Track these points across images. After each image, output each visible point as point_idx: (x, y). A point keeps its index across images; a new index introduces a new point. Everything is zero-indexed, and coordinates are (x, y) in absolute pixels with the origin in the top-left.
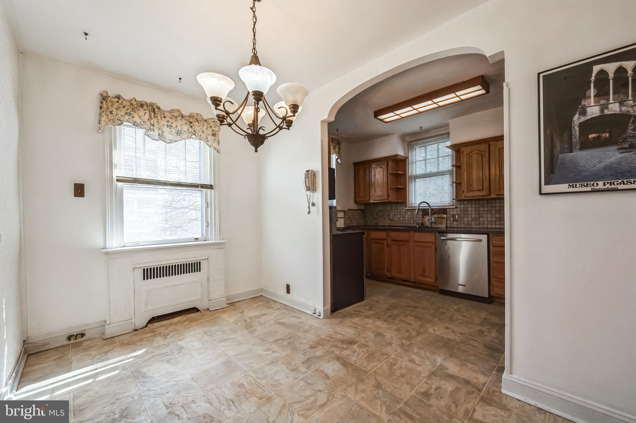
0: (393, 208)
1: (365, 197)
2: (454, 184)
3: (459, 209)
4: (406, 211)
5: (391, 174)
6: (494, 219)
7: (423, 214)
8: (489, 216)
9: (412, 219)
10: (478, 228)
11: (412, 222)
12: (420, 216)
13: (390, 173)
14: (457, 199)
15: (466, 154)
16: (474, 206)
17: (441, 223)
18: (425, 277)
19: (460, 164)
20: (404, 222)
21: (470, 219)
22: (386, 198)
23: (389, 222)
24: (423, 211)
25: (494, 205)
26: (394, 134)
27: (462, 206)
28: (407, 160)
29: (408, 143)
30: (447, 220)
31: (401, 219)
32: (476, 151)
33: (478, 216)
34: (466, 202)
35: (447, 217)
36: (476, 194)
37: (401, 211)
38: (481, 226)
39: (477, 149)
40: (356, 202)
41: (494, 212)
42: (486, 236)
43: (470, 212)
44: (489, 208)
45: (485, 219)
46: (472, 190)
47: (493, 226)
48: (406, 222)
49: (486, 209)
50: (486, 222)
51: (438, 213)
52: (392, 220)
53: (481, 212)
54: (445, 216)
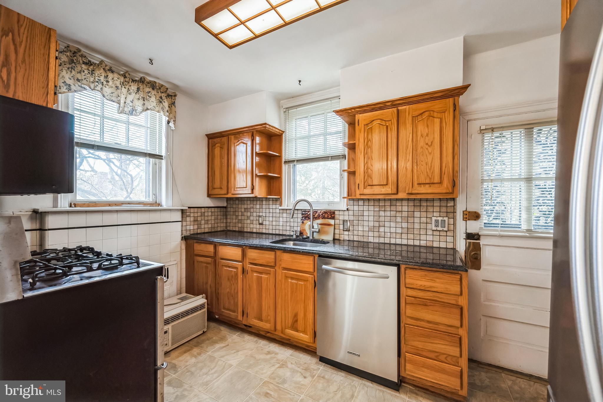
0: (264, 206)
1: (221, 188)
2: (346, 174)
3: (351, 213)
4: (281, 211)
5: (258, 154)
6: (399, 231)
7: (302, 217)
8: (393, 224)
9: (288, 224)
10: (378, 243)
11: (288, 228)
12: (299, 220)
13: (256, 152)
14: (350, 198)
15: (363, 125)
16: (371, 208)
17: (326, 233)
18: (297, 331)
19: (355, 142)
20: (277, 227)
21: (366, 229)
22: (250, 192)
23: (258, 226)
24: (303, 213)
25: (399, 208)
26: (262, 91)
27: (356, 208)
28: (284, 135)
29: (285, 110)
30: (335, 229)
31: (274, 223)
32: (379, 122)
33: (377, 224)
34: (361, 203)
35: (335, 224)
36: (377, 190)
37: (274, 211)
38: (382, 240)
39: (379, 118)
40: (209, 195)
41: (399, 219)
42: (395, 269)
43: (366, 218)
44: (393, 213)
45: (387, 230)
46: (372, 184)
47: (399, 241)
48: (281, 228)
49: (388, 214)
50: (389, 234)
51: (324, 218)
52: (262, 224)
53: (382, 219)
54: (332, 222)
